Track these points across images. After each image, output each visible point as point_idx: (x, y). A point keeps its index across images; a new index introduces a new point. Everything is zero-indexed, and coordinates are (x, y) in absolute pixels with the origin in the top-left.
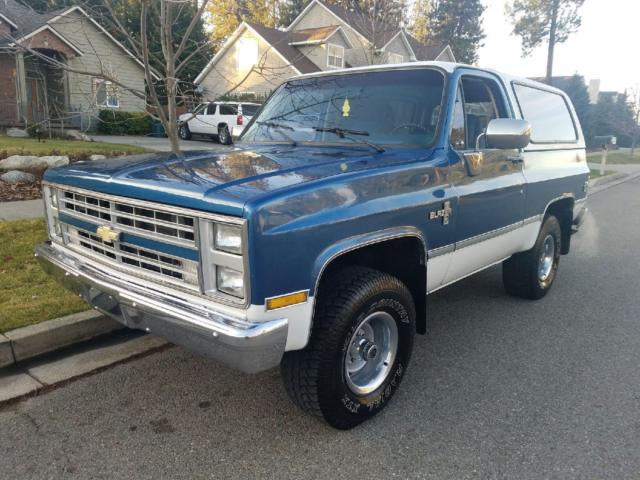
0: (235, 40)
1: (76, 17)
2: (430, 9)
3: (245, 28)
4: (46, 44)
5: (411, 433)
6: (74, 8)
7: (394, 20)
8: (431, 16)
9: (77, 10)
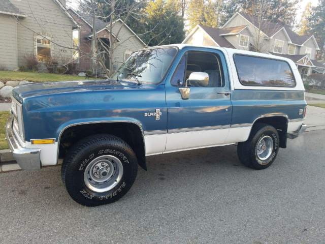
0: (193, 34)
1: (119, 23)
2: (309, 15)
3: (198, 28)
4: (105, 36)
5: (116, 213)
6: (118, 20)
7: (288, 22)
8: (310, 19)
9: (120, 21)
